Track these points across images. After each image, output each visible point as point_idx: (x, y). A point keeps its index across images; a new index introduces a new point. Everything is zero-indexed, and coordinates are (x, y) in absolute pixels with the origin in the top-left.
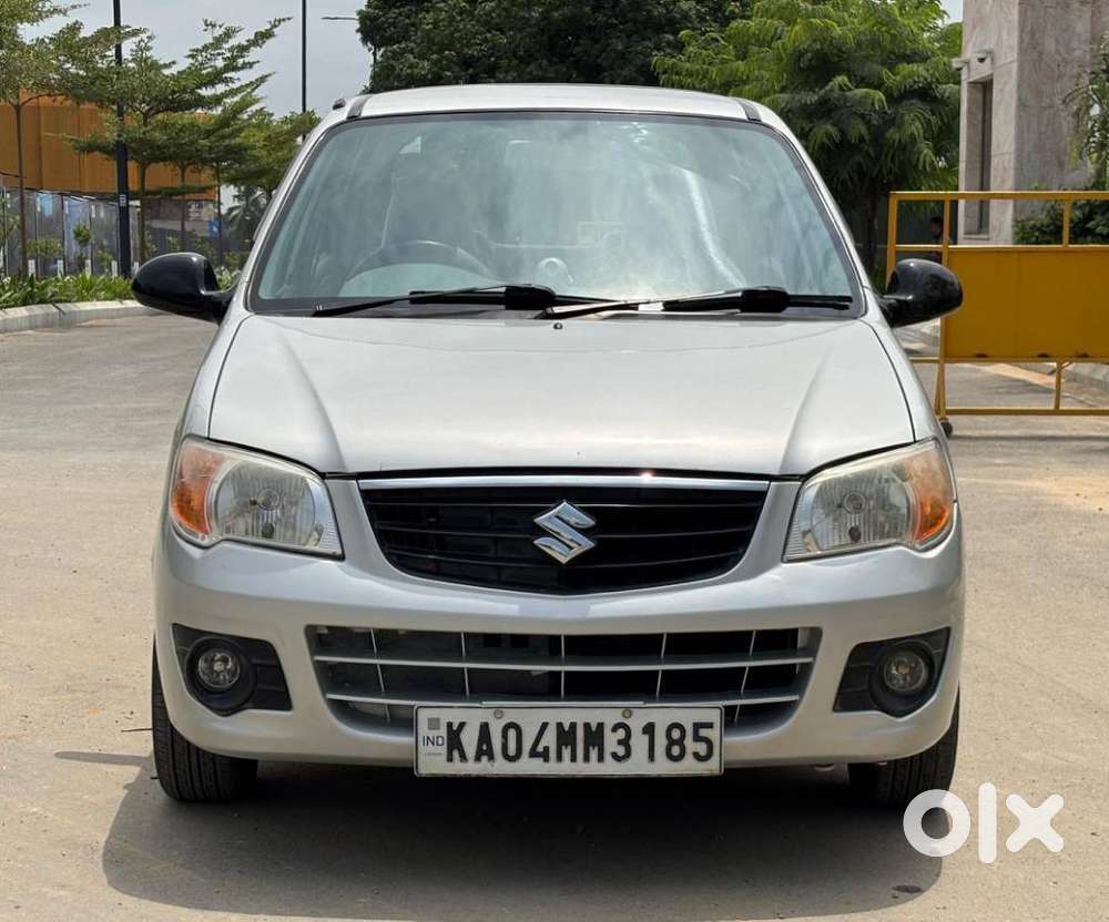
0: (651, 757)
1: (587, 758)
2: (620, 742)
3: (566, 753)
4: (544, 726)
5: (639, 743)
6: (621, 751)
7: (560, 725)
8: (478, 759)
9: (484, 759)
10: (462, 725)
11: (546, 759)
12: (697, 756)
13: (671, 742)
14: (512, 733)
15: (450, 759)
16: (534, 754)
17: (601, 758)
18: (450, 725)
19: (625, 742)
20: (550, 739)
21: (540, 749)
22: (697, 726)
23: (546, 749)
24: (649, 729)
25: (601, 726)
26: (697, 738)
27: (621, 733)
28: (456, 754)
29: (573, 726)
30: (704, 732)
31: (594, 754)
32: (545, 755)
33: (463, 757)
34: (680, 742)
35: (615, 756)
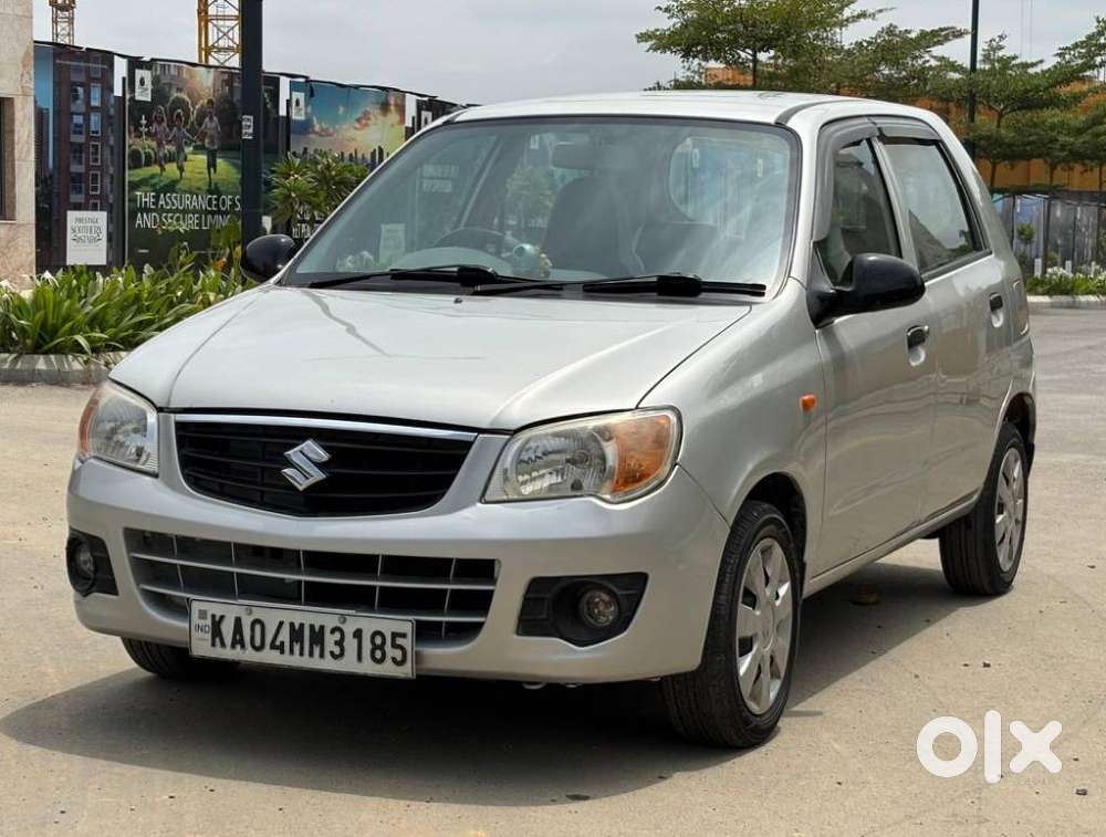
0: (360, 658)
1: (311, 654)
2: (336, 643)
3: (297, 648)
4: (281, 624)
5: (351, 644)
6: (337, 650)
7: (292, 625)
8: (233, 646)
9: (238, 647)
10: (222, 617)
11: (282, 652)
12: (394, 659)
13: (375, 648)
14: (258, 628)
15: (213, 645)
16: (273, 646)
17: (322, 655)
18: (213, 616)
19: (340, 643)
20: (285, 636)
21: (278, 643)
22: (395, 635)
23: (282, 643)
24: (358, 634)
25: (322, 628)
26: (395, 646)
27: (337, 636)
28: (218, 640)
29: (302, 625)
30: (399, 641)
31: (317, 651)
32: (281, 648)
33: (223, 645)
34: (382, 647)
35: (332, 653)
